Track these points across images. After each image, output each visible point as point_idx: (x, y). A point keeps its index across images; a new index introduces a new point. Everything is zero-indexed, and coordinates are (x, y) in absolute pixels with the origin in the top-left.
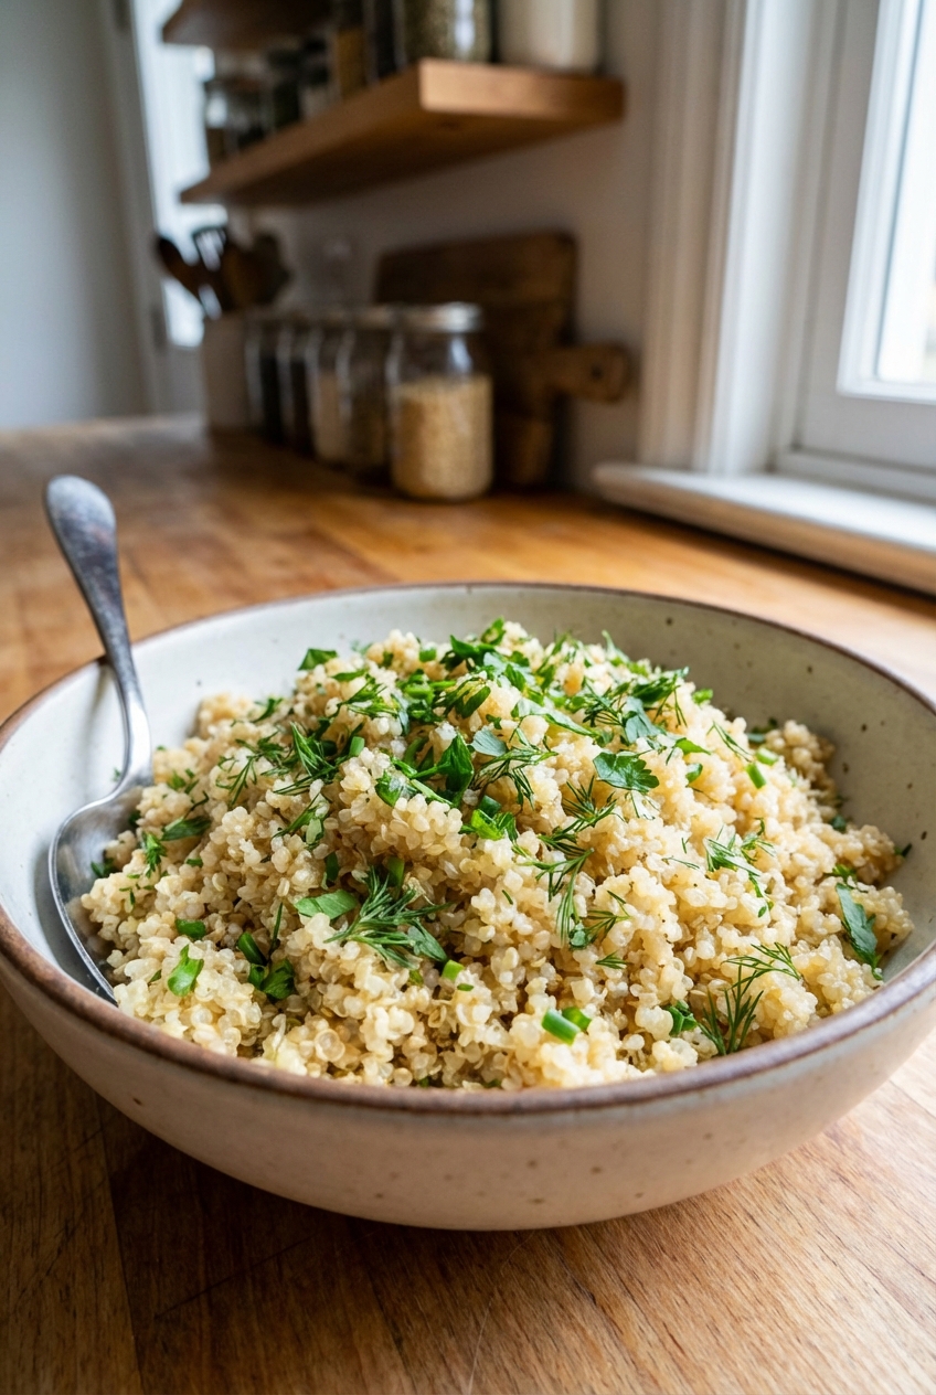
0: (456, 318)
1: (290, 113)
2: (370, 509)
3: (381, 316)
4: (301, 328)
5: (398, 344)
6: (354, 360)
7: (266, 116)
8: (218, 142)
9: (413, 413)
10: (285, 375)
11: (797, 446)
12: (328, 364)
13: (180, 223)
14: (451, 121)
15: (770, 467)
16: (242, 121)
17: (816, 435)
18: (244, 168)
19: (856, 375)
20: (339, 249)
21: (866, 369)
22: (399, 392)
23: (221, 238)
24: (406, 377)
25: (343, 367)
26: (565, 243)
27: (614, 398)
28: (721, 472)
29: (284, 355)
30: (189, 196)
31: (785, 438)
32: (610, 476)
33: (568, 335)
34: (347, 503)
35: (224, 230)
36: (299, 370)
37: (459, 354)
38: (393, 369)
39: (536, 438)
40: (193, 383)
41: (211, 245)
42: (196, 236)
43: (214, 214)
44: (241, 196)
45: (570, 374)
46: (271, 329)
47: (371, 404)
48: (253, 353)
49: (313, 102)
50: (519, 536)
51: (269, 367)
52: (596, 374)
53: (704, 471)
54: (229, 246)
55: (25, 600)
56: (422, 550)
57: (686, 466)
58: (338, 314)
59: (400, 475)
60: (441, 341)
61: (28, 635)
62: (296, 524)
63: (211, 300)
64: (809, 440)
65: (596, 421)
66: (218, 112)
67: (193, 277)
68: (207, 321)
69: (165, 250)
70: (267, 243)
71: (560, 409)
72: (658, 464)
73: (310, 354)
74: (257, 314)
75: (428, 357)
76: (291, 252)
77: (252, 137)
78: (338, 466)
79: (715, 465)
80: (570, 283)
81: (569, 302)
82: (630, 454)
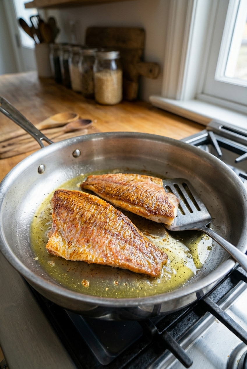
0: (113, 55)
5: (96, 62)
9: (101, 81)
11: (203, 93)
12: (76, 63)
15: (196, 98)
17: (208, 90)
19: (219, 76)
20: (72, 23)
21: (222, 74)
22: (97, 75)
23: (38, 19)
24: (99, 71)
25: (80, 65)
26: (142, 31)
27: (155, 78)
28: (183, 100)
29: (61, 58)
30: (27, 6)
31: (200, 91)
32: (153, 99)
33: (142, 59)
34: (83, 105)
35: (38, 16)
36: (66, 62)
37: (114, 65)
38: (95, 69)
39: (134, 87)
41: (35, 21)
42: (31, 18)
43: (34, 12)
45: (143, 70)
46: (56, 50)
48: (52, 57)
50: (132, 117)
51: (57, 61)
52: (151, 71)
53: (179, 100)
54: (40, 21)
56: (107, 122)
57: (174, 98)
59: (97, 97)
60: (109, 62)
63: (37, 38)
64: (206, 91)
65: (150, 83)
67: (31, 31)
68: (36, 44)
69: (22, 22)
70: (52, 20)
71: (140, 79)
72: (167, 97)
74: (52, 46)
75: (106, 65)
76: (59, 24)
78: (79, 93)
79: (182, 98)
80: (143, 43)
81: (143, 49)
82: (159, 93)
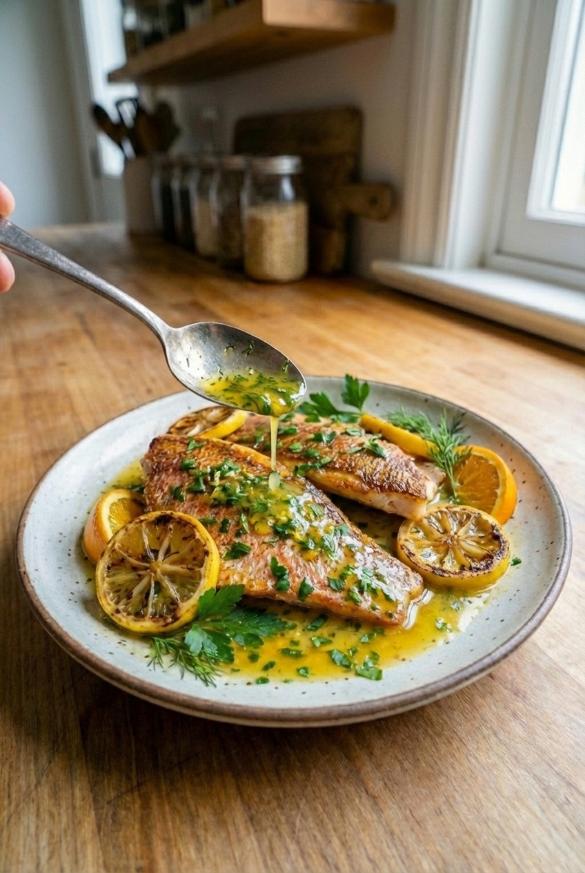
0: (285, 165)
1: (178, 25)
2: (231, 288)
3: (238, 162)
4: (186, 168)
5: (248, 182)
6: (220, 191)
7: (162, 24)
8: (131, 40)
9: (258, 226)
10: (177, 199)
11: (499, 251)
12: (203, 191)
13: (108, 95)
14: (282, 32)
15: (482, 264)
16: (146, 27)
17: (510, 244)
18: (148, 60)
19: (539, 206)
20: (210, 114)
21: (544, 203)
22: (248, 212)
23: (135, 106)
24: (254, 203)
25: (213, 195)
26: (355, 115)
27: (384, 218)
28: (451, 267)
29: (176, 185)
30: (113, 77)
31: (491, 247)
32: (380, 267)
33: (355, 176)
34: (216, 283)
35: (135, 101)
36: (185, 195)
37: (287, 188)
38: (245, 198)
39: (335, 243)
40: (118, 202)
41: (128, 111)
42: (118, 104)
43: (129, 90)
44: (147, 78)
45: (357, 201)
46: (168, 167)
47: (230, 219)
48: (156, 183)
49: (193, 16)
50: (325, 306)
51: (166, 192)
52: (374, 201)
53: (440, 267)
54: (140, 111)
55: (17, 349)
56: (264, 316)
57: (430, 264)
58: (211, 160)
59: (250, 265)
60: (275, 180)
61: (20, 373)
62: (185, 298)
63: (128, 148)
64: (507, 247)
65: (373, 232)
66: (131, 20)
67: (117, 132)
68: (127, 161)
69: (99, 113)
70: (164, 109)
71: (350, 223)
72: (413, 262)
73: (192, 186)
74: (158, 159)
75: (267, 190)
76: (179, 117)
77: (153, 39)
78: (211, 259)
79: (447, 262)
80: (358, 141)
81: (357, 154)
82: (394, 254)
